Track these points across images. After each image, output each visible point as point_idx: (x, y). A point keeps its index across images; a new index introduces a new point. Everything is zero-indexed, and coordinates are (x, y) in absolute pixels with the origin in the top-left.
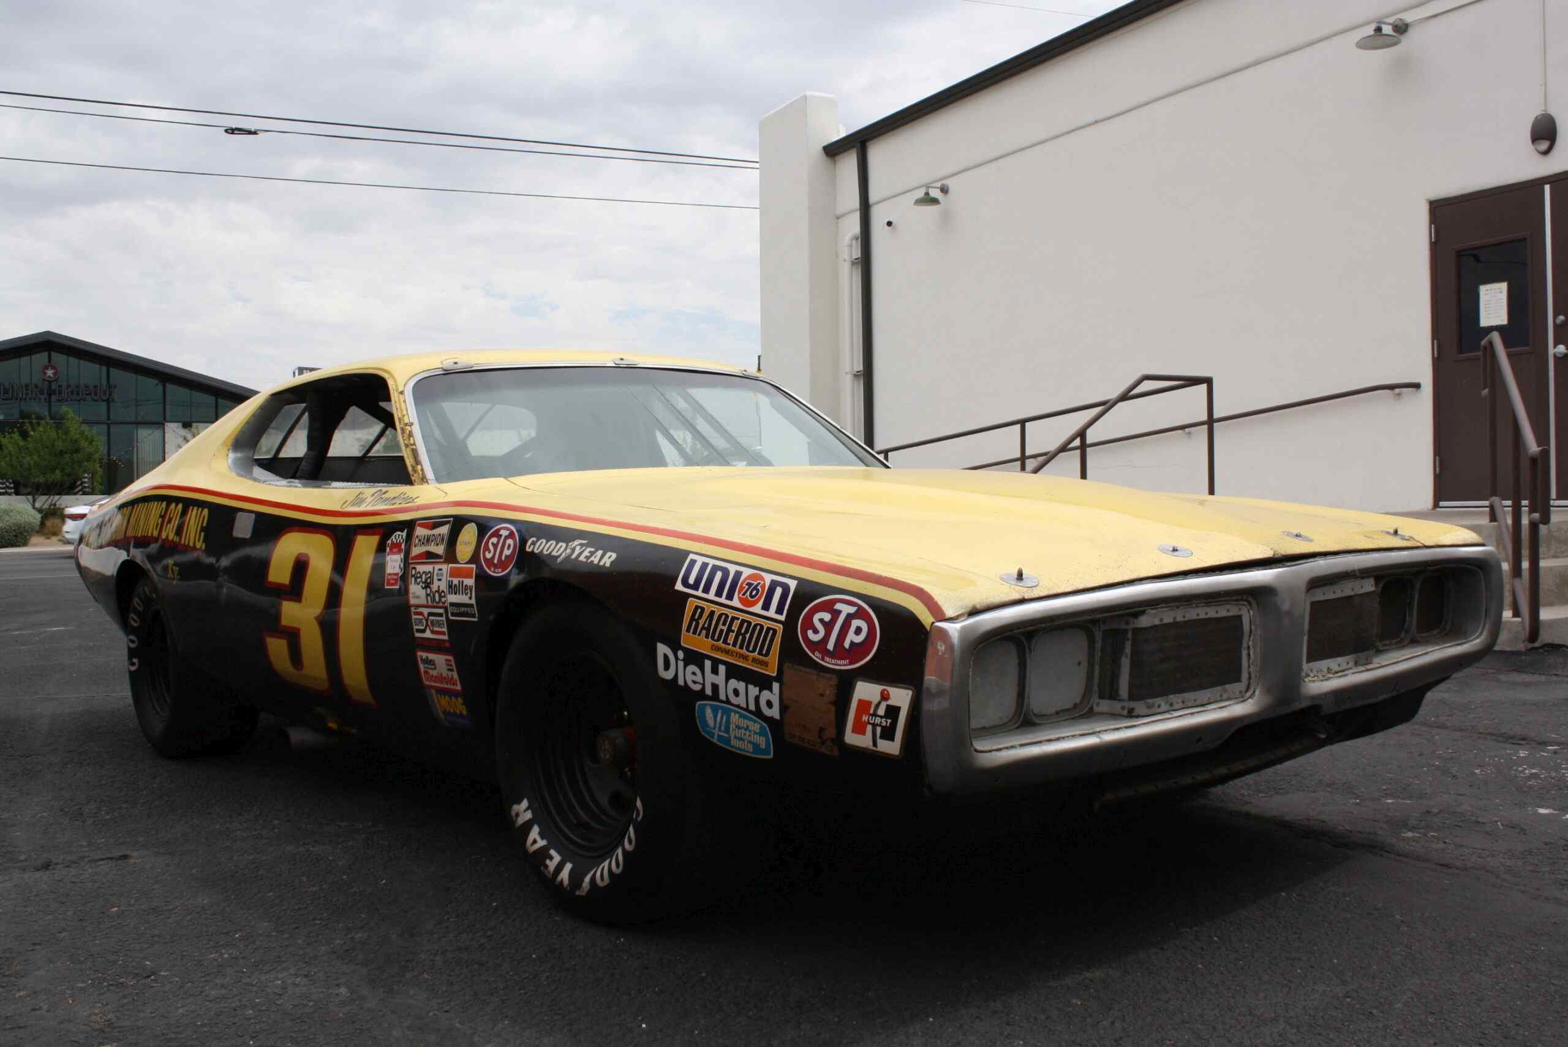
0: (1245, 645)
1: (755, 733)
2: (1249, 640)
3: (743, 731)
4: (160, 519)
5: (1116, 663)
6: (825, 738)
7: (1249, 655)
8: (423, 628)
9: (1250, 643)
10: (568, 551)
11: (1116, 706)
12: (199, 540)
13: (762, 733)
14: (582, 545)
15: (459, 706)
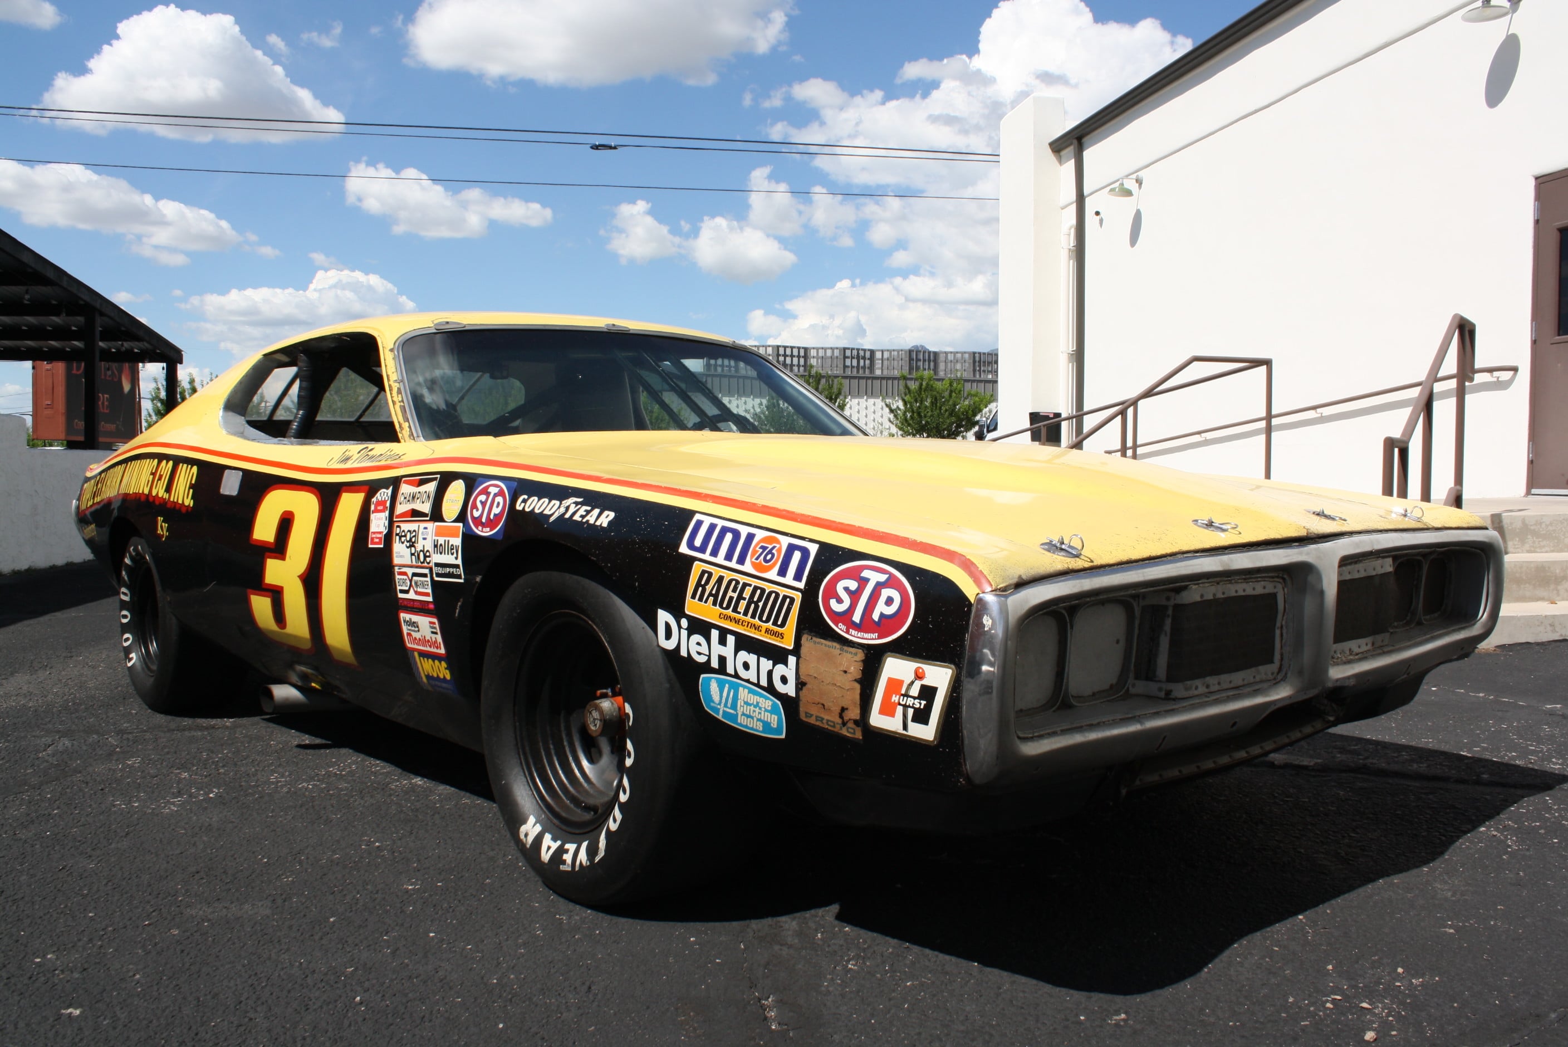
0: (1278, 624)
1: (766, 710)
2: (1283, 620)
3: (752, 708)
4: (152, 477)
5: (1154, 641)
6: (846, 718)
7: (1282, 635)
8: (407, 588)
9: (1284, 623)
10: (562, 510)
11: (1152, 688)
12: (187, 497)
13: (774, 711)
14: (577, 504)
15: (442, 671)
